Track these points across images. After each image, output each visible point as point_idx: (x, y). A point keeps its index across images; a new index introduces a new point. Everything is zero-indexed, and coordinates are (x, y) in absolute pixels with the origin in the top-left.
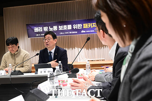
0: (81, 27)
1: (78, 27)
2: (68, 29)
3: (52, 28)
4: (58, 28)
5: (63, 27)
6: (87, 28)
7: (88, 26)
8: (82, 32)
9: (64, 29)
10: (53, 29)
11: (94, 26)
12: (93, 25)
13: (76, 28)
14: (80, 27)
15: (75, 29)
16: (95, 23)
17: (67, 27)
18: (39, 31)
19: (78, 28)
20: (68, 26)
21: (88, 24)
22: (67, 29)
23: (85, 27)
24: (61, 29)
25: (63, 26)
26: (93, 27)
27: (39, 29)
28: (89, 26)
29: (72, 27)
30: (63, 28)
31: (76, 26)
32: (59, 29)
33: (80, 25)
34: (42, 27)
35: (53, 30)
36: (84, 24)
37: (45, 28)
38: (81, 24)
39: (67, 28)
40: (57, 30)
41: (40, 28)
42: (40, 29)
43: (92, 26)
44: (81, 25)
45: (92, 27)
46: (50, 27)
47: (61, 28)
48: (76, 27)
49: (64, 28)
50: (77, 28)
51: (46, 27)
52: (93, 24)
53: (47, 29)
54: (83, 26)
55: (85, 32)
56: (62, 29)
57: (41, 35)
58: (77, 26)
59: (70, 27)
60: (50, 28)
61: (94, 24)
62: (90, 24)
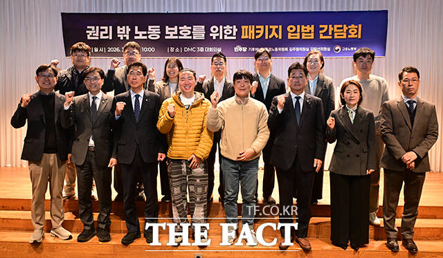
0: (234, 34)
1: (224, 34)
2: (194, 38)
3: (145, 33)
4: (163, 34)
5: (179, 31)
6: (253, 38)
7: (256, 34)
8: (235, 48)
9: (180, 37)
10: (147, 35)
11: (274, 33)
12: (270, 31)
13: (218, 37)
14: (231, 35)
15: (214, 38)
16: (277, 27)
17: (189, 32)
18: (102, 37)
19: (226, 37)
20: (194, 29)
21: (257, 27)
22: (190, 37)
23: (246, 37)
24: (171, 37)
25: (180, 28)
26: (271, 37)
27: (102, 33)
28: (259, 34)
29: (208, 32)
30: (179, 34)
31: (219, 32)
32: (166, 37)
33: (232, 30)
34: (111, 27)
35: (146, 37)
36: (243, 27)
37: (121, 29)
38: (235, 27)
39: (191, 35)
40: (158, 37)
41: (106, 28)
42: (106, 32)
43: (269, 34)
44: (235, 30)
45: (267, 38)
46: (136, 27)
47: (171, 33)
48: (218, 35)
49: (181, 32)
50: (221, 38)
51: (124, 27)
52: (271, 27)
53: (128, 33)
54: (239, 33)
55: (245, 49)
56: (176, 37)
57: (107, 50)
58: (223, 30)
59: (199, 32)
60: (137, 32)
61: (274, 27)
62: (262, 27)
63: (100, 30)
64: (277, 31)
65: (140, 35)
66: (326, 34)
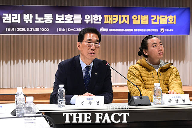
0: (100, 20)
1: (93, 20)
2: (75, 22)
3: (42, 19)
4: (54, 19)
5: (64, 17)
6: (112, 23)
7: (113, 21)
8: (101, 29)
9: (66, 22)
10: (44, 20)
11: (124, 20)
12: (122, 19)
13: (90, 22)
14: (98, 21)
15: (87, 23)
16: (126, 16)
17: (71, 19)
18: (13, 21)
19: (95, 22)
20: (74, 17)
21: (114, 16)
22: (72, 22)
23: (107, 22)
24: (60, 22)
25: (65, 16)
26: (122, 22)
27: (13, 18)
28: (115, 20)
30: (64, 20)
31: (90, 19)
32: (56, 22)
33: (99, 17)
34: (19, 15)
35: (43, 22)
36: (105, 16)
37: (26, 16)
38: (100, 16)
39: (73, 20)
40: (51, 22)
41: (16, 15)
42: (16, 18)
44: (101, 18)
45: (120, 23)
46: (37, 15)
47: (60, 19)
48: (89, 21)
49: (66, 19)
50: (92, 23)
51: (28, 15)
52: (122, 16)
53: (31, 19)
54: (103, 20)
55: (106, 30)
56: (63, 22)
58: (93, 17)
59: (78, 19)
60: (37, 18)
61: (124, 16)
62: (117, 16)
63: (12, 16)
64: (126, 18)
65: (39, 20)
66: (155, 21)
